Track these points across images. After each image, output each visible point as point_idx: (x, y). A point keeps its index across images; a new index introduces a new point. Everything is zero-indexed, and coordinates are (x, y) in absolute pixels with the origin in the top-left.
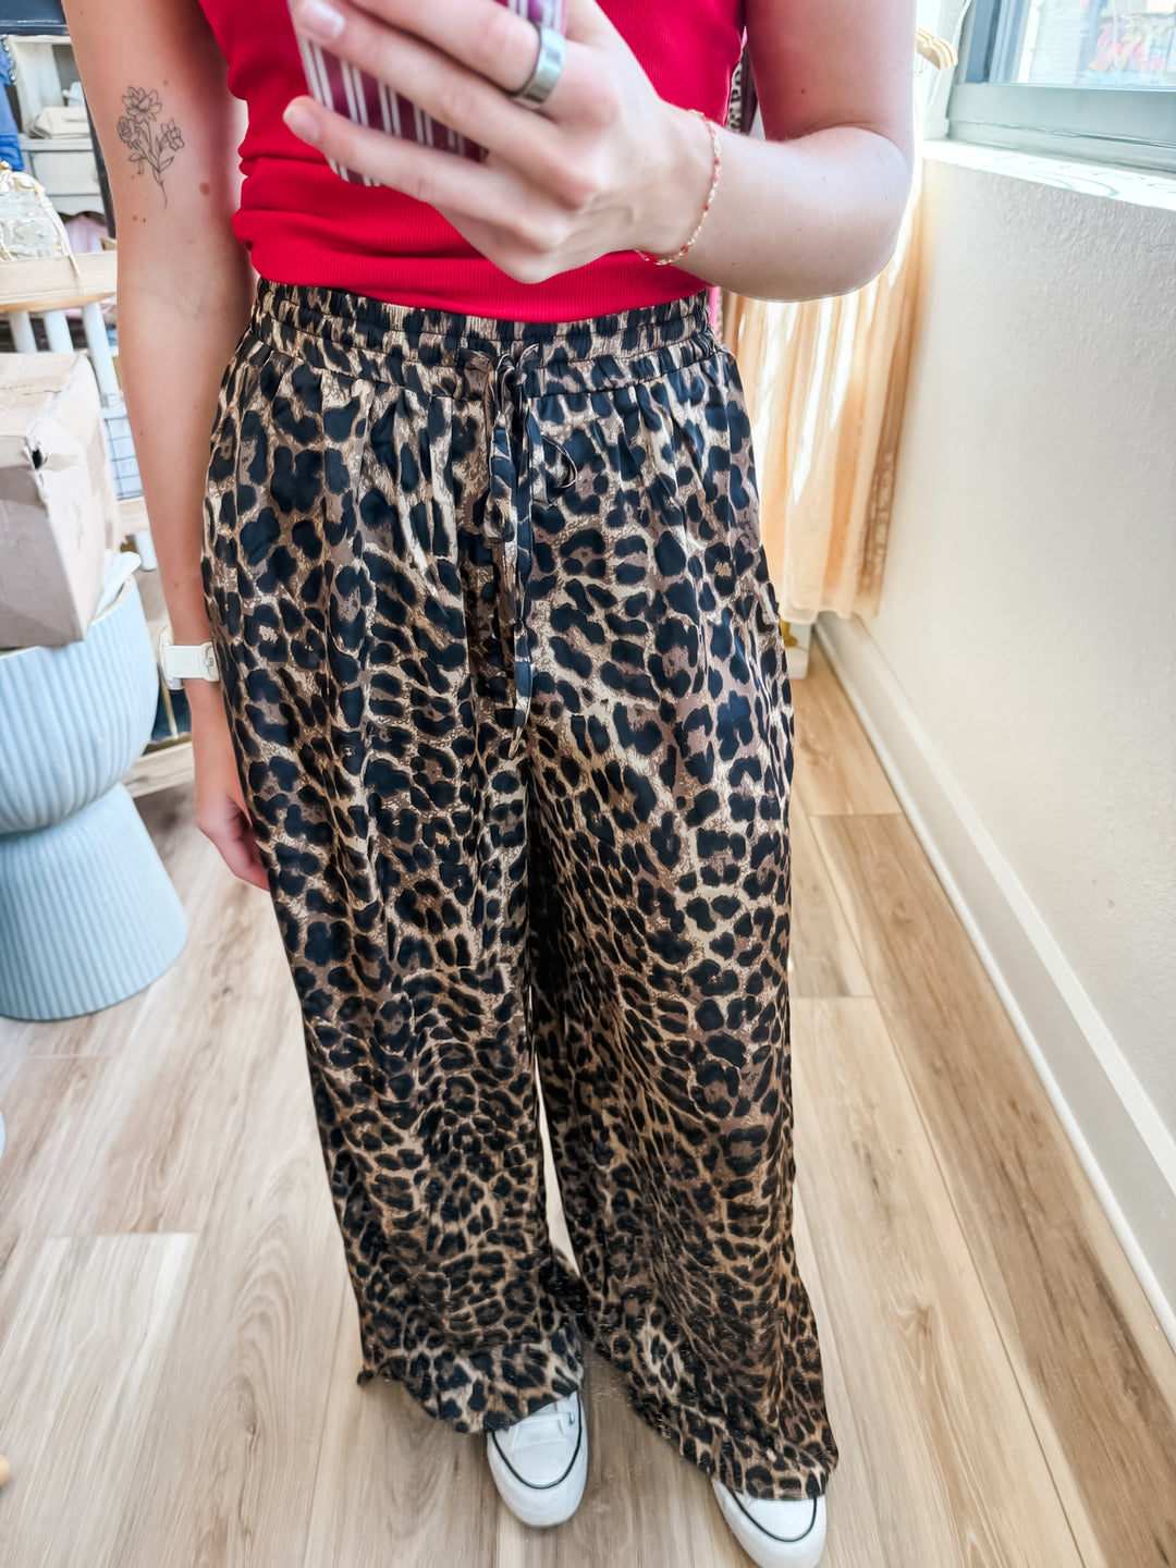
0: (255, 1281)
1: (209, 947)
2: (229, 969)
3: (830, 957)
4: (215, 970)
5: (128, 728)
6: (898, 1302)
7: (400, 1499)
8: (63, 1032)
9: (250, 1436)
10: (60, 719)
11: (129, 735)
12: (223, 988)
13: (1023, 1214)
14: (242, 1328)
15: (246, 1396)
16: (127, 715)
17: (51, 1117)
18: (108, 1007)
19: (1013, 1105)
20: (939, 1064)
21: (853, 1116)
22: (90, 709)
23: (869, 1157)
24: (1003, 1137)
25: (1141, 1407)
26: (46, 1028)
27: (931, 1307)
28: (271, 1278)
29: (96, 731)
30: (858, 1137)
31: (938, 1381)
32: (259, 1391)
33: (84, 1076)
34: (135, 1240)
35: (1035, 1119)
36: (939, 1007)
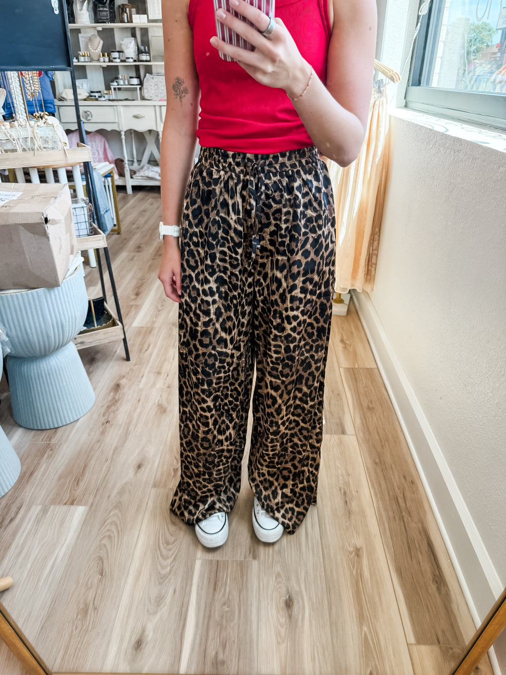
0: (108, 523)
1: (102, 406)
2: (109, 414)
3: (340, 420)
4: (104, 415)
5: (75, 321)
6: (349, 545)
7: (153, 601)
8: (45, 435)
9: (100, 576)
10: (50, 314)
11: (75, 323)
12: (106, 421)
13: (402, 517)
14: (101, 540)
15: (100, 563)
16: (75, 315)
17: (38, 464)
18: (63, 426)
19: (405, 478)
20: (377, 461)
21: (341, 478)
22: (61, 312)
23: (345, 493)
24: (399, 489)
25: (438, 589)
26: (39, 432)
27: (362, 548)
28: (114, 523)
29: (63, 320)
30: (342, 485)
31: (360, 575)
32: (105, 561)
33: (52, 450)
34: (65, 508)
35: (412, 482)
36: (381, 440)
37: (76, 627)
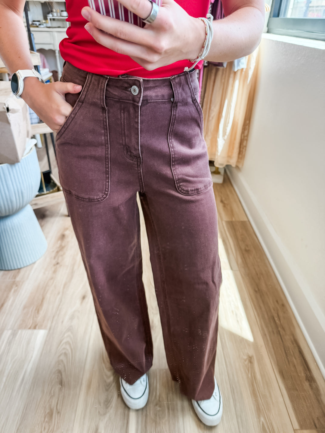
0: (63, 344)
1: (53, 251)
2: (58, 257)
4: (55, 258)
6: (243, 354)
7: (102, 405)
8: (11, 273)
9: (60, 386)
11: (32, 189)
12: (57, 263)
13: (279, 331)
14: (59, 356)
15: (60, 375)
16: (32, 184)
17: (7, 297)
18: (24, 267)
19: (277, 301)
21: (232, 303)
22: (21, 182)
23: (236, 315)
24: (274, 310)
25: (310, 385)
26: (6, 272)
27: (252, 356)
28: (68, 343)
29: (23, 189)
31: (254, 377)
32: (63, 374)
33: (17, 286)
34: (30, 331)
35: (283, 305)
36: (257, 274)
37: (45, 429)
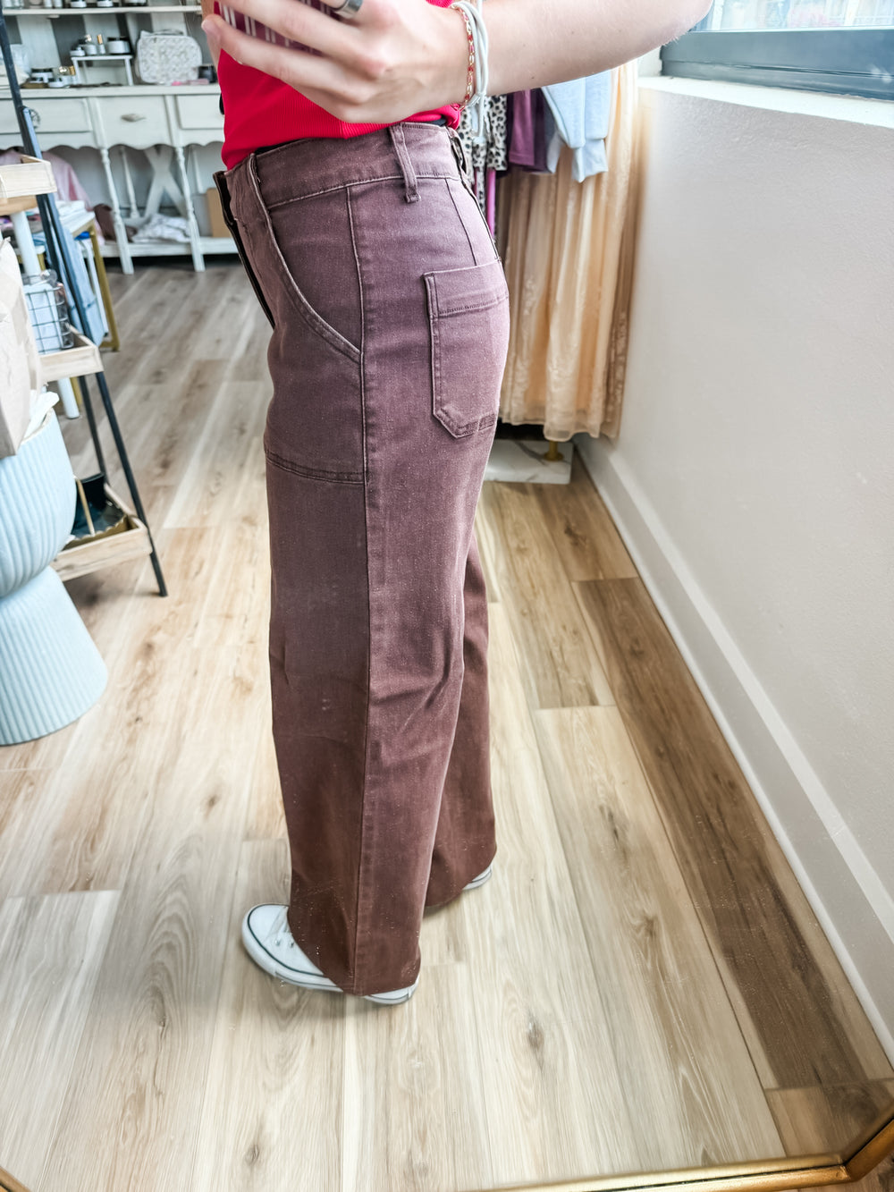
0: (163, 921)
1: (124, 689)
2: (139, 703)
3: (585, 679)
4: (129, 705)
5: (54, 523)
6: (633, 916)
7: (272, 1065)
8: (15, 753)
9: (161, 1028)
11: (54, 528)
12: (135, 718)
13: (723, 851)
14: (154, 954)
15: (157, 1000)
16: (53, 513)
17: (8, 813)
18: (50, 734)
19: (716, 777)
20: (662, 750)
21: (600, 788)
22: (24, 508)
23: (611, 816)
24: (709, 799)
25: (804, 978)
27: (656, 917)
28: (176, 919)
29: (30, 525)
30: (603, 802)
31: (660, 969)
32: (167, 996)
33: (32, 784)
34: (73, 897)
35: (732, 785)
36: (663, 711)
37: (125, 1135)
